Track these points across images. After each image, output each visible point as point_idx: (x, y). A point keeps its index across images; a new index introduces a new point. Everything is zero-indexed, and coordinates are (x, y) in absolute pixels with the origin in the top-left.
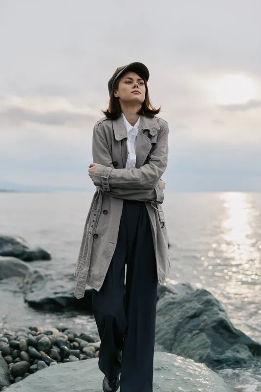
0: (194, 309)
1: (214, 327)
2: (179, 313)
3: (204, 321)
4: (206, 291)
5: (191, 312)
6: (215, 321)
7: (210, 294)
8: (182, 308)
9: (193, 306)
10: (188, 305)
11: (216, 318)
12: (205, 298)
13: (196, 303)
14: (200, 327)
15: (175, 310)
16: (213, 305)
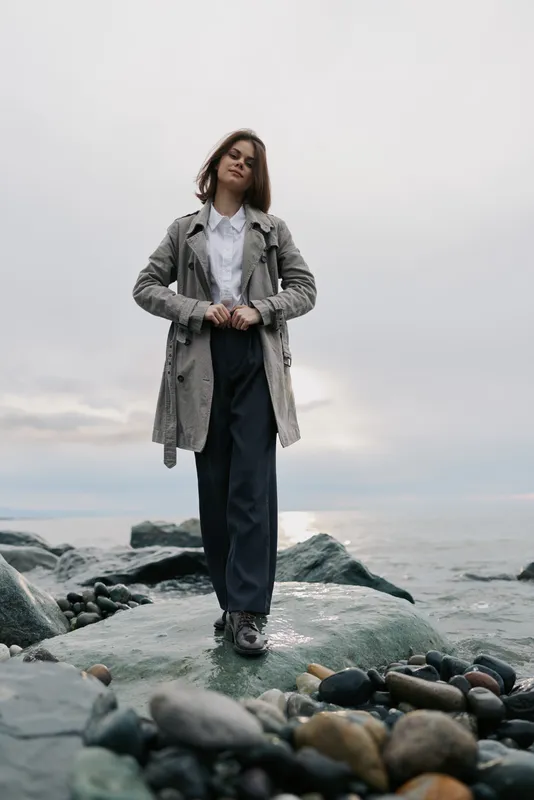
0: (313, 557)
1: (345, 574)
2: (292, 567)
3: (331, 568)
4: (326, 535)
5: (309, 562)
6: (344, 567)
7: (331, 537)
8: (295, 560)
9: (312, 554)
10: (304, 555)
11: (345, 562)
12: (326, 543)
13: (315, 551)
14: (326, 577)
15: (286, 565)
16: (337, 549)
